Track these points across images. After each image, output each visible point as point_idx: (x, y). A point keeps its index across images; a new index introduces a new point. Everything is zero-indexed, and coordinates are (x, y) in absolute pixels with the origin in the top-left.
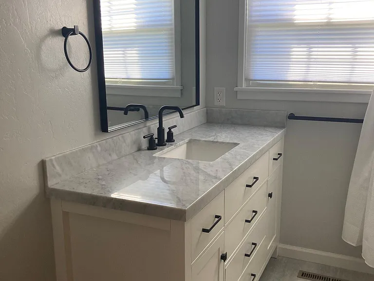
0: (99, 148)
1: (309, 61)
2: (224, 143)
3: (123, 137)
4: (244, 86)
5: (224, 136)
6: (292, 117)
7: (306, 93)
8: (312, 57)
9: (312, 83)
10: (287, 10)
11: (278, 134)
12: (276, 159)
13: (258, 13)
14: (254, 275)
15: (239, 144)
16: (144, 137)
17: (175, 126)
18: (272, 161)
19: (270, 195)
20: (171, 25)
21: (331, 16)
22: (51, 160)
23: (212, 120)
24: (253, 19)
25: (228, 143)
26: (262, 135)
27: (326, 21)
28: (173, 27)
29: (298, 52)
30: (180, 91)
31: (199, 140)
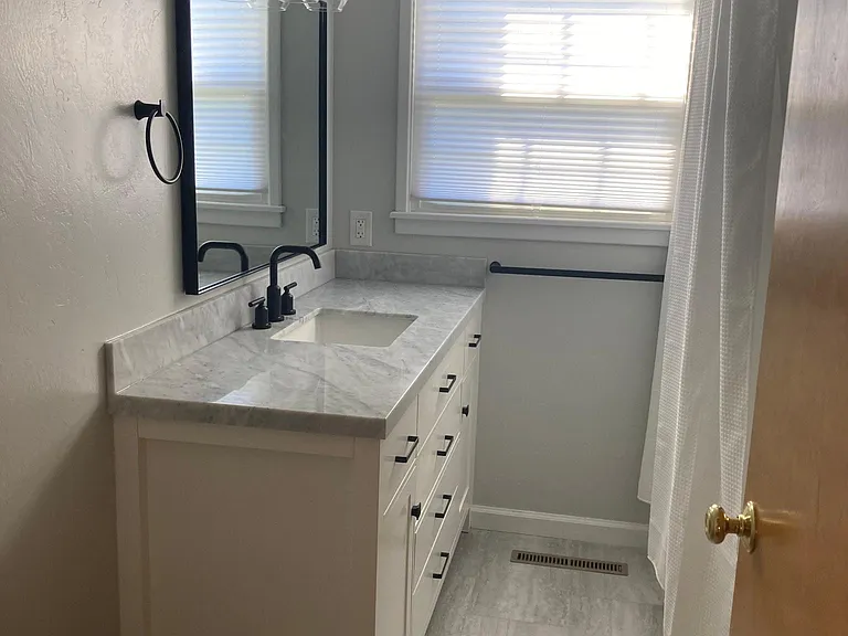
0: (182, 324)
1: (526, 168)
2: (387, 315)
3: (214, 304)
4: (408, 210)
5: (384, 303)
6: (496, 268)
7: (520, 225)
8: (531, 160)
9: (531, 208)
10: (487, 73)
11: (476, 299)
12: (474, 345)
13: (435, 75)
14: (446, 555)
15: (416, 317)
16: (250, 305)
17: (294, 285)
18: (468, 347)
19: (465, 411)
20: (260, 84)
21: (566, 89)
22: (119, 344)
23: (346, 275)
24: (425, 84)
25: (395, 315)
26: (450, 300)
27: (556, 96)
28: (265, 88)
29: (508, 150)
30: (279, 217)
31: (340, 311)
